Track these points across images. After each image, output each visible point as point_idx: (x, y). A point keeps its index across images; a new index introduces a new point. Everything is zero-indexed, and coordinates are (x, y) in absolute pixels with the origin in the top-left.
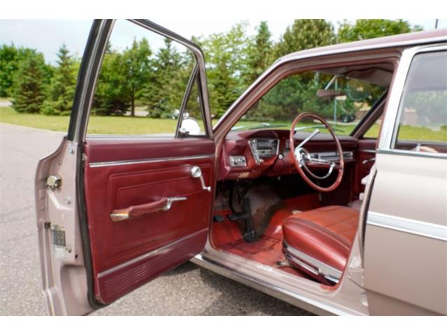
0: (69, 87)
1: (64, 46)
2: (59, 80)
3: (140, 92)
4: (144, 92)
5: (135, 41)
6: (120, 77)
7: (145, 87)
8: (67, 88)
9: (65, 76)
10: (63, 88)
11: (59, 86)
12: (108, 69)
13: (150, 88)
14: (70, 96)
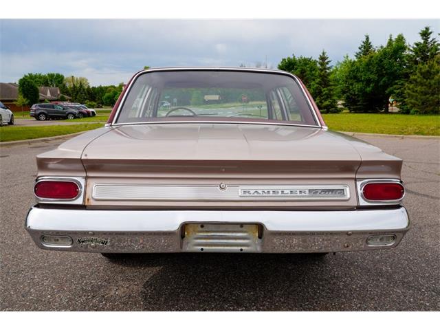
0: (325, 89)
1: (324, 53)
2: (318, 84)
3: (391, 88)
4: (395, 89)
5: (391, 40)
6: (372, 76)
7: (396, 84)
8: (323, 90)
9: (323, 79)
10: (320, 90)
11: (317, 88)
12: (361, 69)
13: (402, 84)
14: (325, 96)
